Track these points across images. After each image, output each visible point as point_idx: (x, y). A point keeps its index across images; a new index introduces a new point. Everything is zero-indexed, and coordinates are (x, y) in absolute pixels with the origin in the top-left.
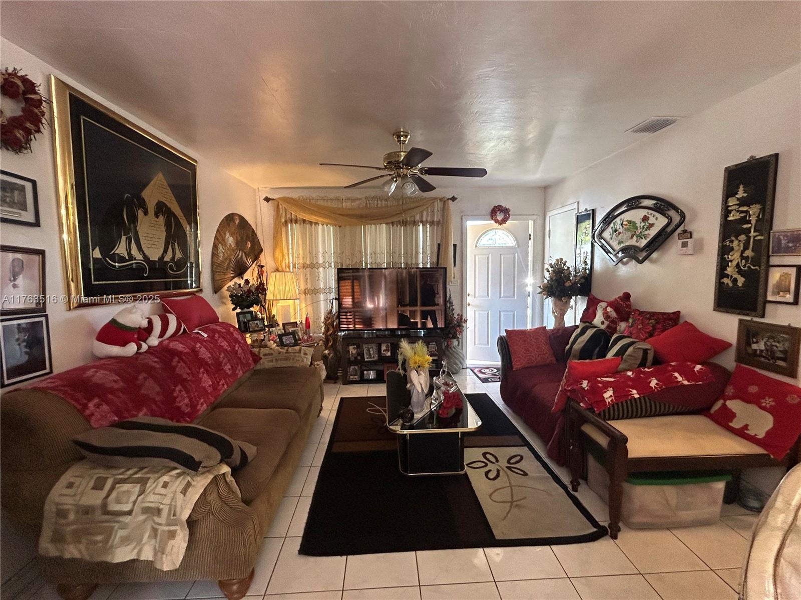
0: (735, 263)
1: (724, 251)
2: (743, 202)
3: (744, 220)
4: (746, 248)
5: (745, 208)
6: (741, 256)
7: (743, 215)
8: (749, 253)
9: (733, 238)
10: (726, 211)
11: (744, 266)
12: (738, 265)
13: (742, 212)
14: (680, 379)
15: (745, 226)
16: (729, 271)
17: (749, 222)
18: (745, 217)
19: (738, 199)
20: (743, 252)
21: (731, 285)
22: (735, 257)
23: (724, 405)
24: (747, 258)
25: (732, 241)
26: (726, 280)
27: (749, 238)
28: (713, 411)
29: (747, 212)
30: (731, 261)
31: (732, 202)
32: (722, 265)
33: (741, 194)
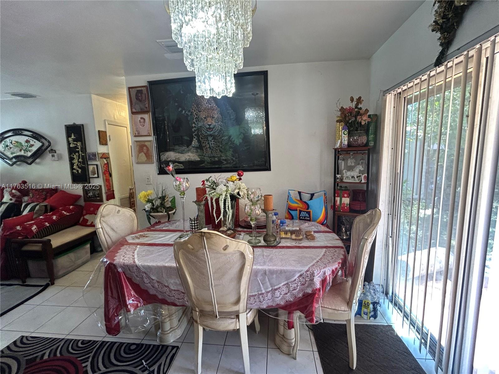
0: (76, 164)
1: (71, 159)
2: (74, 140)
3: (76, 147)
4: (79, 158)
5: (76, 143)
6: (78, 161)
7: (75, 145)
8: (80, 160)
9: (74, 154)
10: (69, 143)
11: (80, 165)
12: (77, 165)
13: (75, 144)
14: (65, 213)
15: (77, 150)
16: (75, 167)
17: (78, 148)
18: (76, 146)
19: (72, 139)
20: (78, 160)
21: (76, 172)
22: (75, 161)
23: (84, 218)
24: (80, 162)
25: (73, 155)
26: (74, 171)
27: (79, 154)
28: (80, 222)
29: (77, 144)
30: (75, 163)
31: (70, 139)
32: (72, 165)
33: (73, 137)
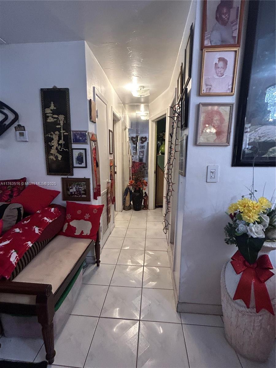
2: (54, 112)
3: (57, 123)
6: (58, 143)
7: (55, 120)
10: (45, 117)
13: (55, 118)
14: (48, 220)
15: (57, 126)
17: (59, 124)
19: (51, 110)
24: (61, 145)
25: (51, 135)
28: (64, 231)
29: (57, 118)
31: (48, 111)
32: (48, 148)
33: (52, 107)
